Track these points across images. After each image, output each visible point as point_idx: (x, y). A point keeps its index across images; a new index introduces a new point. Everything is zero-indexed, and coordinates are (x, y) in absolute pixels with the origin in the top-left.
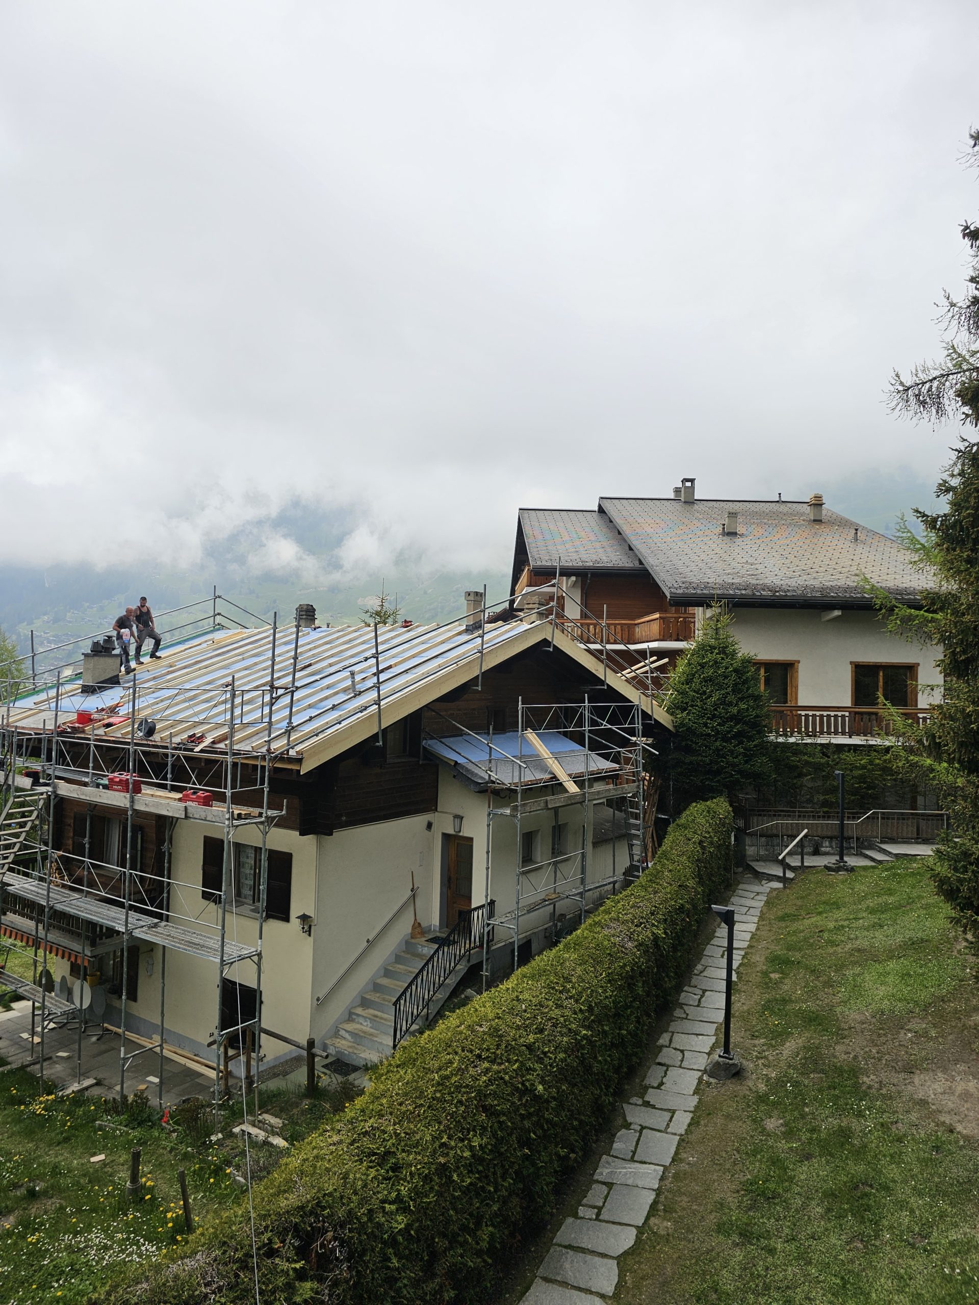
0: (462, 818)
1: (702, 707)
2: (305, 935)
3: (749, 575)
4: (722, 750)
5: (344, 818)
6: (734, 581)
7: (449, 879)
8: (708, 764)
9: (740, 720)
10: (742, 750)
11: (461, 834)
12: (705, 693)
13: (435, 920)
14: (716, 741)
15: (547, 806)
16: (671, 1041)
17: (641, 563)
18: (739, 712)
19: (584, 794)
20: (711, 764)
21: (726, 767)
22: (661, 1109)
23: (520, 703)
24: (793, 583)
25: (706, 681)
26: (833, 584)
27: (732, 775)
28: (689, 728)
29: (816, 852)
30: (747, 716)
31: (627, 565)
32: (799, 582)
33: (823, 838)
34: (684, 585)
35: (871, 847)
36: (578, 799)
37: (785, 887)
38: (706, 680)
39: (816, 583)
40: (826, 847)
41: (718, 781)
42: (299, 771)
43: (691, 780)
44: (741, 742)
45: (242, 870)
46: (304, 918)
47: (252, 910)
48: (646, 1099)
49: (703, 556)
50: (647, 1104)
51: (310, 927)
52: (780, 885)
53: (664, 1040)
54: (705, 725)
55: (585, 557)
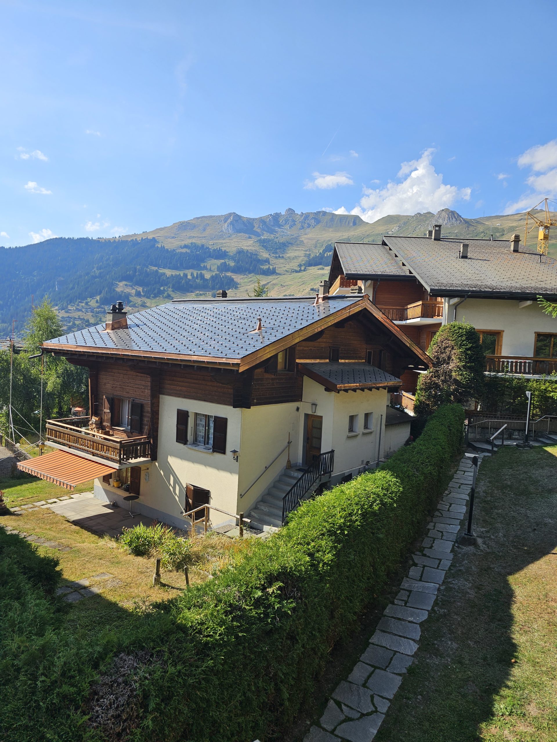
0: (316, 405)
2: (235, 461)
3: (477, 280)
5: (255, 401)
6: (468, 283)
7: (308, 439)
11: (315, 414)
13: (300, 459)
16: (434, 526)
17: (411, 272)
22: (433, 558)
24: (504, 285)
26: (528, 286)
29: (510, 438)
31: (401, 274)
32: (507, 284)
33: (515, 430)
34: (438, 285)
35: (542, 437)
37: (492, 455)
39: (518, 285)
40: (516, 435)
42: (238, 370)
45: (198, 428)
46: (235, 452)
47: (204, 448)
48: (424, 553)
49: (448, 269)
50: (425, 555)
51: (237, 457)
52: (489, 454)
53: (430, 526)
55: (376, 269)
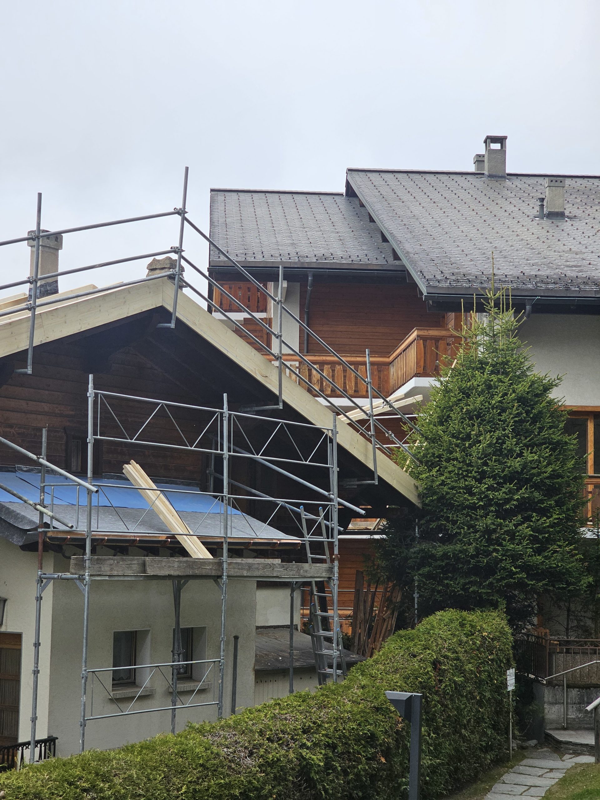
0: (6, 601)
1: (464, 461)
3: (567, 266)
4: (494, 531)
6: (540, 273)
8: (472, 557)
9: (527, 481)
10: (529, 532)
11: (2, 630)
12: (468, 437)
14: (486, 515)
15: (144, 571)
17: (396, 257)
18: (524, 466)
19: (220, 564)
20: (477, 555)
21: (501, 560)
23: (91, 385)
25: (471, 418)
27: (512, 574)
28: (442, 497)
30: (539, 474)
31: (375, 262)
34: (454, 277)
36: (208, 570)
37: (598, 761)
38: (470, 416)
41: (491, 585)
43: (447, 586)
44: (527, 519)
49: (499, 243)
52: (592, 760)
54: (469, 490)
